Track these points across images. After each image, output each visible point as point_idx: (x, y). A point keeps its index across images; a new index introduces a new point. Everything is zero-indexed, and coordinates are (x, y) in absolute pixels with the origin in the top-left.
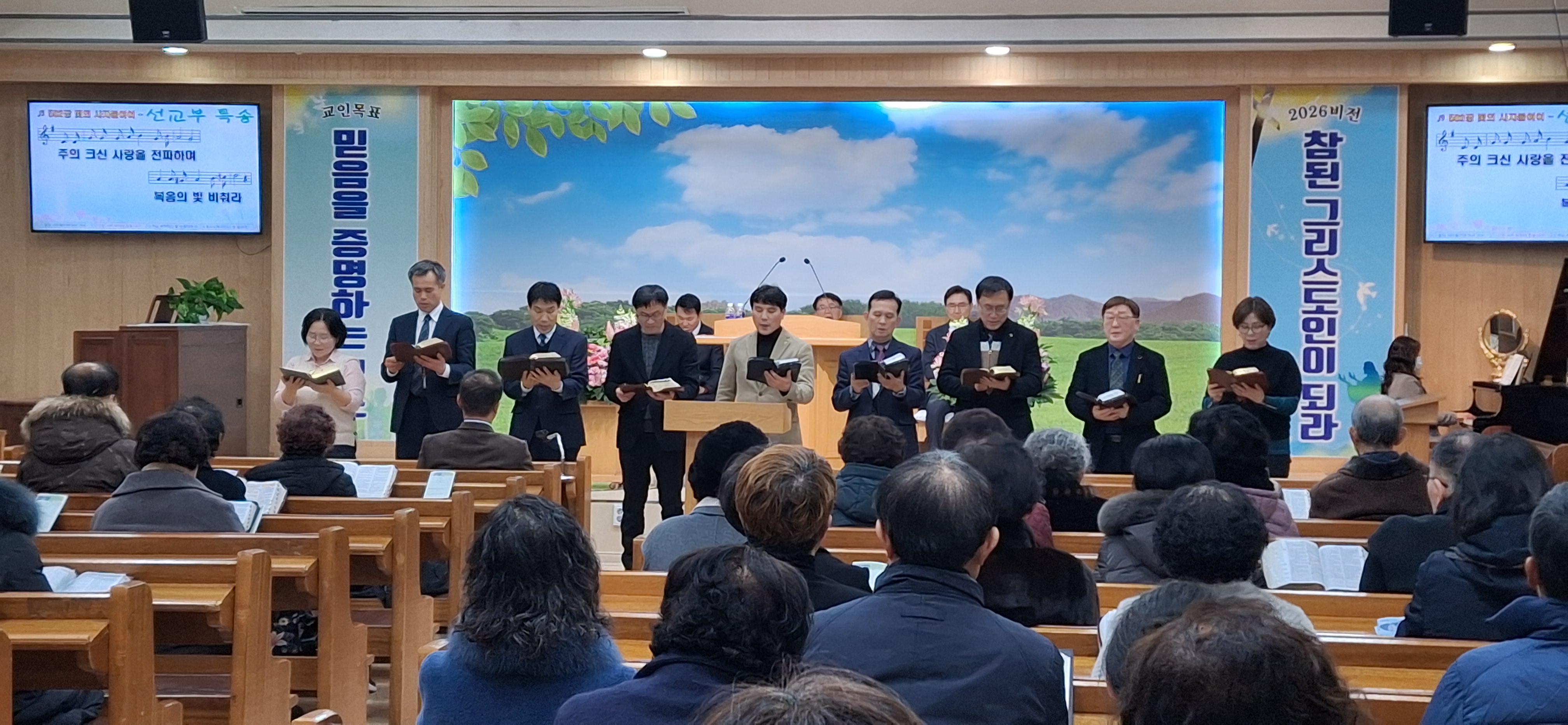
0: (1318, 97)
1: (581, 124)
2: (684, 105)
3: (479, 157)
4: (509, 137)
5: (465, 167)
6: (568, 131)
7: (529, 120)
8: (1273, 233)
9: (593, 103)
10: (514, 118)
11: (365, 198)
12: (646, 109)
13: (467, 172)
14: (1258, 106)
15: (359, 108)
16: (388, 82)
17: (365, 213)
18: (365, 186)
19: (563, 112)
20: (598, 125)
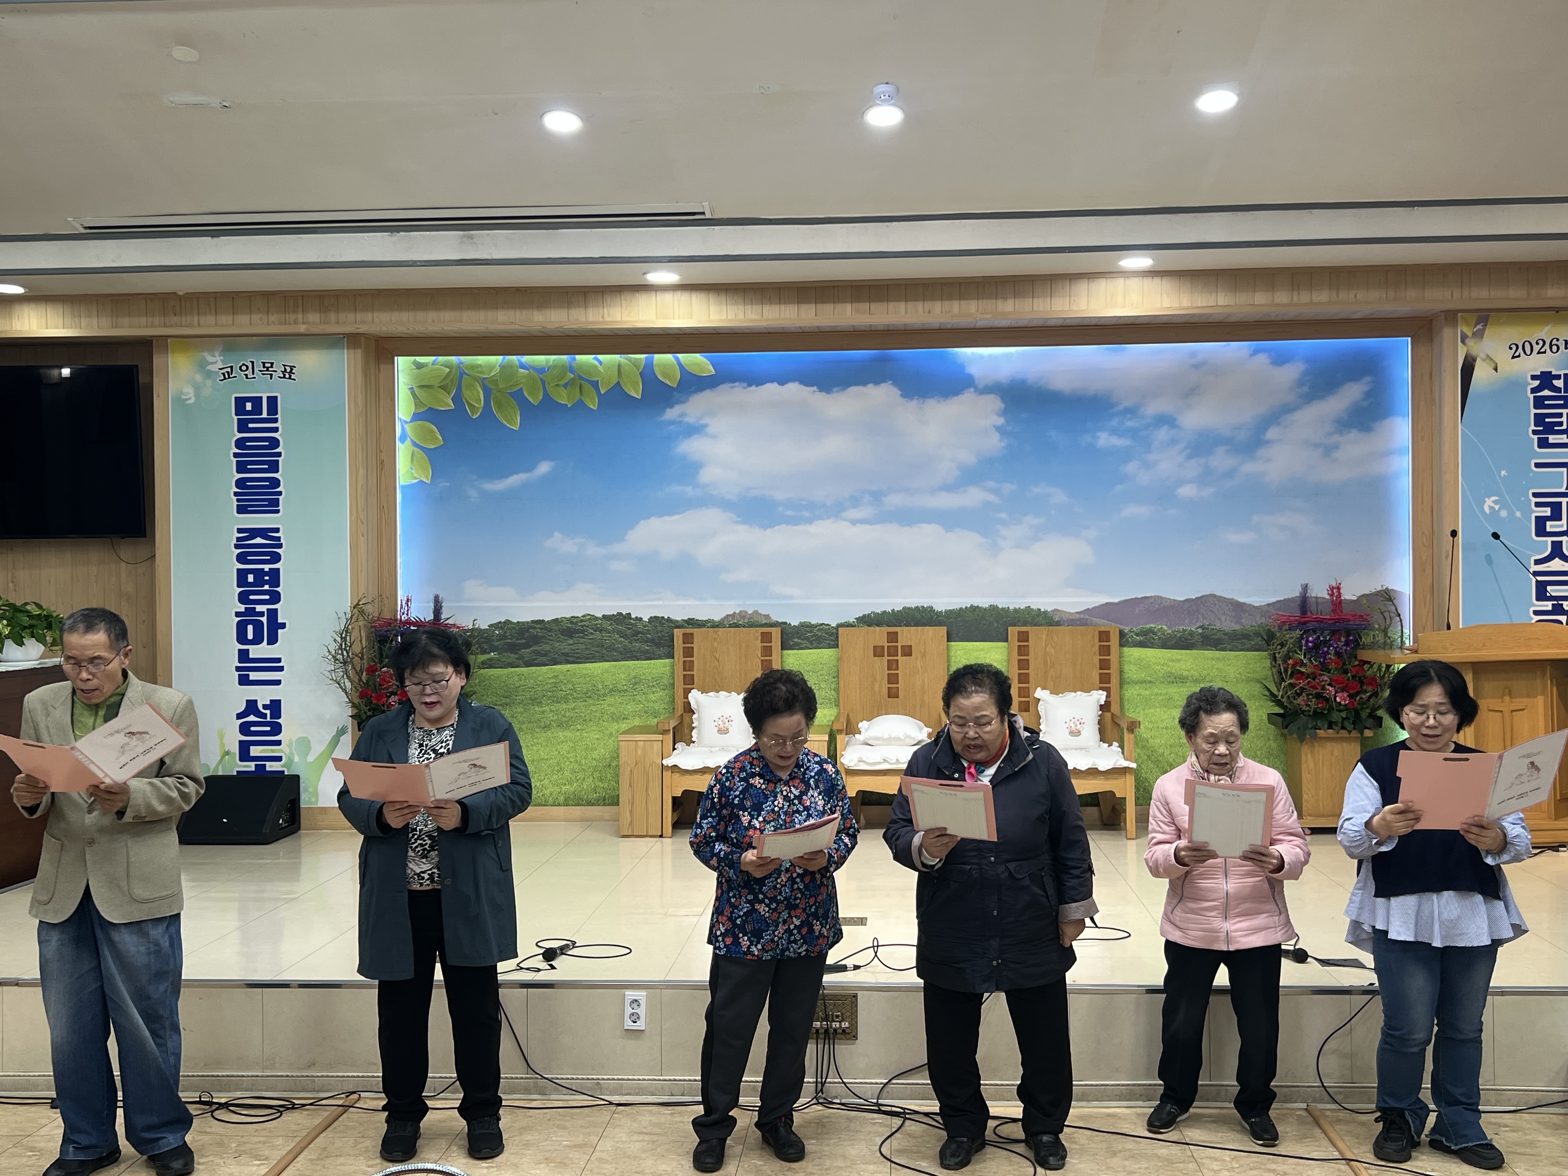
0: (1547, 328)
1: (565, 386)
2: (697, 357)
3: (431, 432)
4: (469, 403)
5: (415, 444)
6: (546, 395)
7: (496, 383)
8: (1491, 508)
9: (578, 357)
10: (475, 379)
11: (279, 486)
12: (649, 365)
13: (415, 449)
14: (1467, 341)
15: (267, 368)
16: (302, 329)
17: (278, 506)
18: (277, 471)
19: (540, 370)
20: (587, 387)
